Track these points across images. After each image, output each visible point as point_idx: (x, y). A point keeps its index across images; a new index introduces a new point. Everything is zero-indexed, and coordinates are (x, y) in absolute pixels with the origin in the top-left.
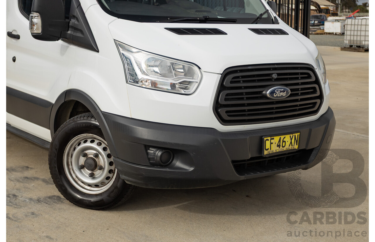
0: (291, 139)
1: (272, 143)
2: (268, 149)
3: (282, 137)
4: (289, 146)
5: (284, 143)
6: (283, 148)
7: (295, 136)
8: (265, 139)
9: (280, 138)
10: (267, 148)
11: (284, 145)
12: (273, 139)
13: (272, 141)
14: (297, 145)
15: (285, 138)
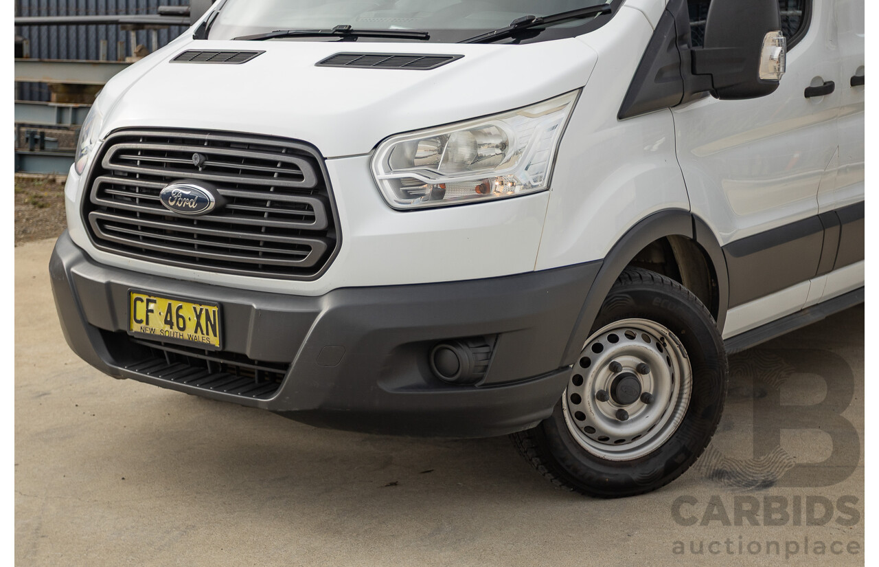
0: (198, 317)
1: (152, 311)
2: (141, 322)
3: (175, 305)
4: (196, 332)
5: (181, 321)
6: (181, 333)
7: (207, 310)
8: (134, 296)
9: (170, 305)
10: (138, 318)
11: (181, 326)
12: (154, 302)
13: (152, 306)
14: (215, 335)
15: (180, 307)
